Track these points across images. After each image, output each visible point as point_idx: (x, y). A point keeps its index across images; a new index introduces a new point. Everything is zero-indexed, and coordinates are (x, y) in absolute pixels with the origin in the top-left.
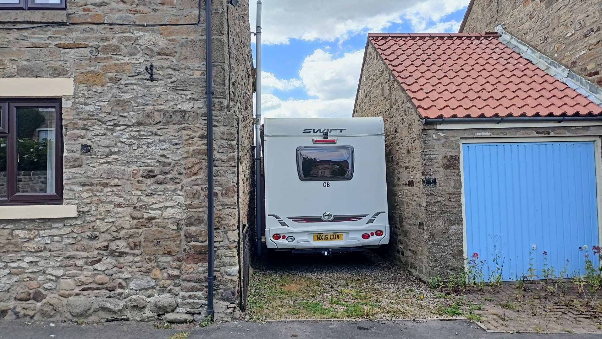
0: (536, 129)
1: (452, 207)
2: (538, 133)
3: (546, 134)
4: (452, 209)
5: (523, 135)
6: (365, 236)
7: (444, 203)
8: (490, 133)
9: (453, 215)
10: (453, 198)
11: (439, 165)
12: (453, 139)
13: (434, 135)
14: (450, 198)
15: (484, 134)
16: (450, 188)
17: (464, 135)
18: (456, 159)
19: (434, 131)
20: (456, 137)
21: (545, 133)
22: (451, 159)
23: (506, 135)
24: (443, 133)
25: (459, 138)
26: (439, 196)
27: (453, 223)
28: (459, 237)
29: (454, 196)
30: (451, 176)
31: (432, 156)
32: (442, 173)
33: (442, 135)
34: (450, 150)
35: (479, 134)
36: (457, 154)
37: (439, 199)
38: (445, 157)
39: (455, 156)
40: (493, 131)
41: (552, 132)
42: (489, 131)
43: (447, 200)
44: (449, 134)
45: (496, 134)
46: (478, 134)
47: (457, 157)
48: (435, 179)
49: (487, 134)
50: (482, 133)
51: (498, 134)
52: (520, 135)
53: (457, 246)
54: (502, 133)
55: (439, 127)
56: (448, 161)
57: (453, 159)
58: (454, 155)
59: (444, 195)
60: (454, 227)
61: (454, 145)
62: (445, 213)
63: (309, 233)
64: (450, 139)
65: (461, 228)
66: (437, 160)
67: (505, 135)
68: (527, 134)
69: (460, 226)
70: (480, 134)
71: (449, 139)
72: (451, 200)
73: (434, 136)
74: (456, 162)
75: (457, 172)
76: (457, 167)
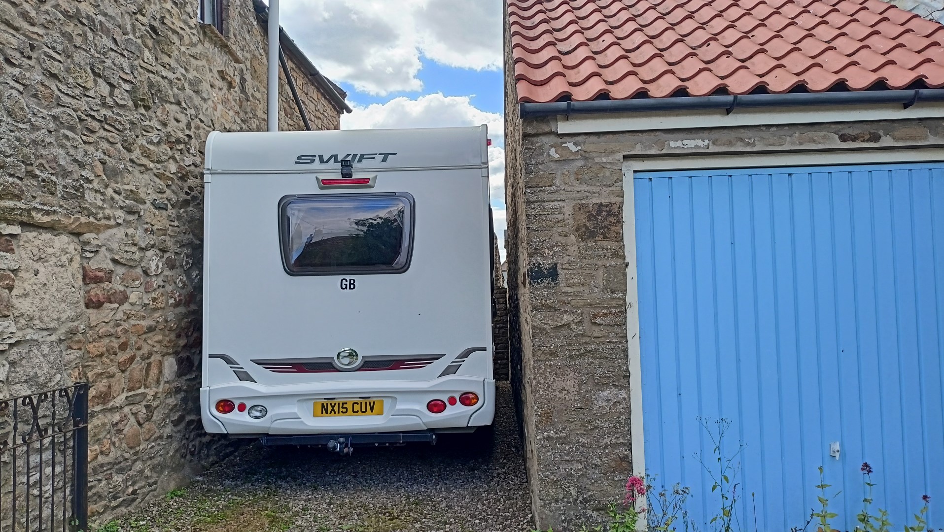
0: (840, 126)
1: (601, 340)
2: (843, 138)
3: (868, 140)
4: (601, 347)
5: (801, 144)
6: (436, 407)
7: (578, 330)
8: (707, 142)
9: (604, 361)
10: (605, 315)
11: (567, 229)
12: (605, 160)
13: (553, 150)
14: (595, 316)
15: (691, 144)
16: (596, 290)
17: (633, 148)
18: (610, 214)
19: (552, 139)
20: (613, 153)
21: (867, 137)
22: (599, 212)
23: (754, 145)
24: (576, 144)
25: (620, 156)
26: (566, 312)
27: (602, 385)
28: (619, 422)
29: (605, 311)
30: (599, 256)
31: (546, 204)
32: (573, 250)
33: (574, 149)
34: (596, 189)
35: (675, 145)
36: (613, 199)
37: (566, 318)
38: (582, 207)
39: (610, 204)
40: (715, 135)
41: (886, 134)
42: (705, 134)
43: (587, 322)
44: (591, 145)
45: (724, 144)
46: (672, 144)
47: (615, 208)
48: (554, 267)
49: (700, 143)
50: (685, 142)
51: (730, 144)
52: (793, 143)
53: (615, 445)
54: (742, 140)
55: (564, 127)
56: (590, 217)
57: (605, 213)
58: (605, 201)
59: (578, 308)
60: (605, 394)
61: (608, 174)
62: (581, 355)
63: (302, 397)
64: (596, 160)
65: (624, 395)
66: (560, 217)
67: (748, 144)
68: (814, 141)
69: (623, 391)
70: (679, 144)
71: (593, 158)
72: (598, 321)
73: (552, 152)
74: (612, 219)
75: (615, 246)
76: (614, 234)
